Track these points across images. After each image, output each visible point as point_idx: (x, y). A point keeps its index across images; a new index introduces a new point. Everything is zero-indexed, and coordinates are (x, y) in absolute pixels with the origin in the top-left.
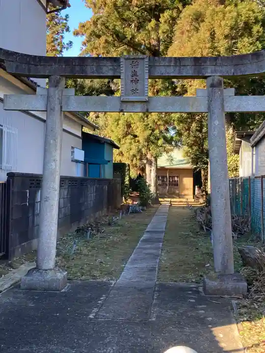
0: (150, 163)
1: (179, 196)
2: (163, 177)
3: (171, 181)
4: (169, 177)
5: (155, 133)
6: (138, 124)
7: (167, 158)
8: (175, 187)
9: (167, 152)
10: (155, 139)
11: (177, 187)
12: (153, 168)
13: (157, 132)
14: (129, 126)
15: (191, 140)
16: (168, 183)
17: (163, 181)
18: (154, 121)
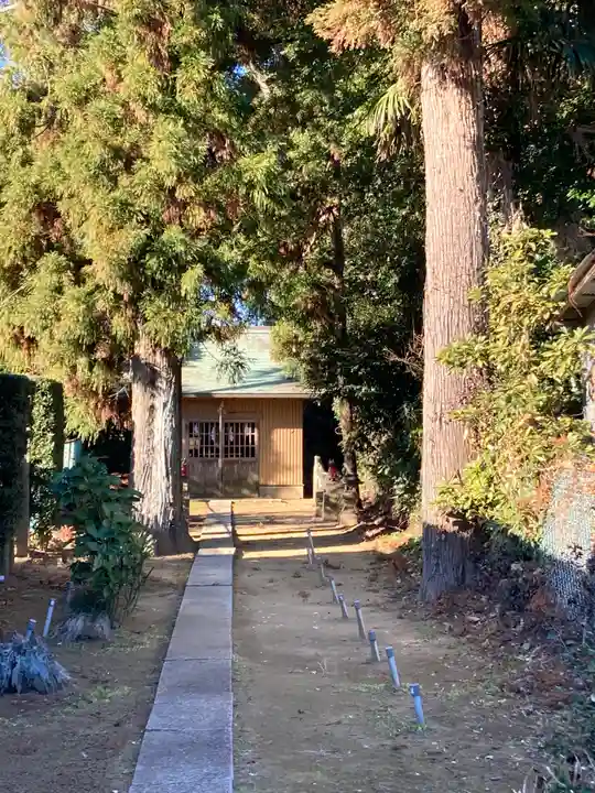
0: (150, 378)
1: (259, 490)
2: (206, 427)
3: (231, 438)
4: (226, 425)
5: (164, 237)
6: (87, 194)
7: (221, 358)
8: (245, 459)
9: (220, 338)
10: (168, 267)
11: (250, 459)
12: (163, 399)
13: (173, 234)
14: (47, 210)
15: (302, 296)
16: (221, 445)
17: (206, 440)
18: (161, 187)
